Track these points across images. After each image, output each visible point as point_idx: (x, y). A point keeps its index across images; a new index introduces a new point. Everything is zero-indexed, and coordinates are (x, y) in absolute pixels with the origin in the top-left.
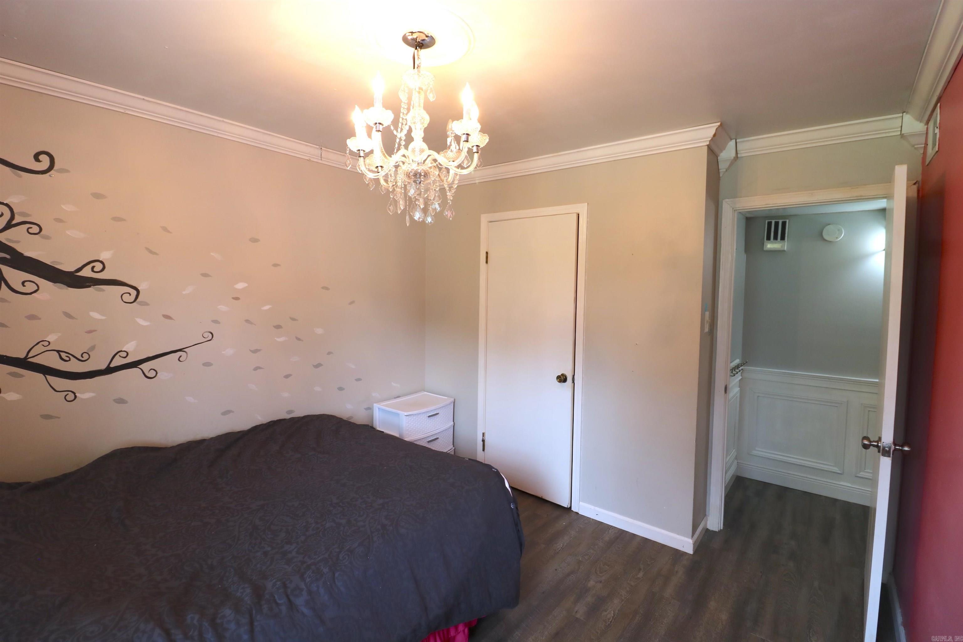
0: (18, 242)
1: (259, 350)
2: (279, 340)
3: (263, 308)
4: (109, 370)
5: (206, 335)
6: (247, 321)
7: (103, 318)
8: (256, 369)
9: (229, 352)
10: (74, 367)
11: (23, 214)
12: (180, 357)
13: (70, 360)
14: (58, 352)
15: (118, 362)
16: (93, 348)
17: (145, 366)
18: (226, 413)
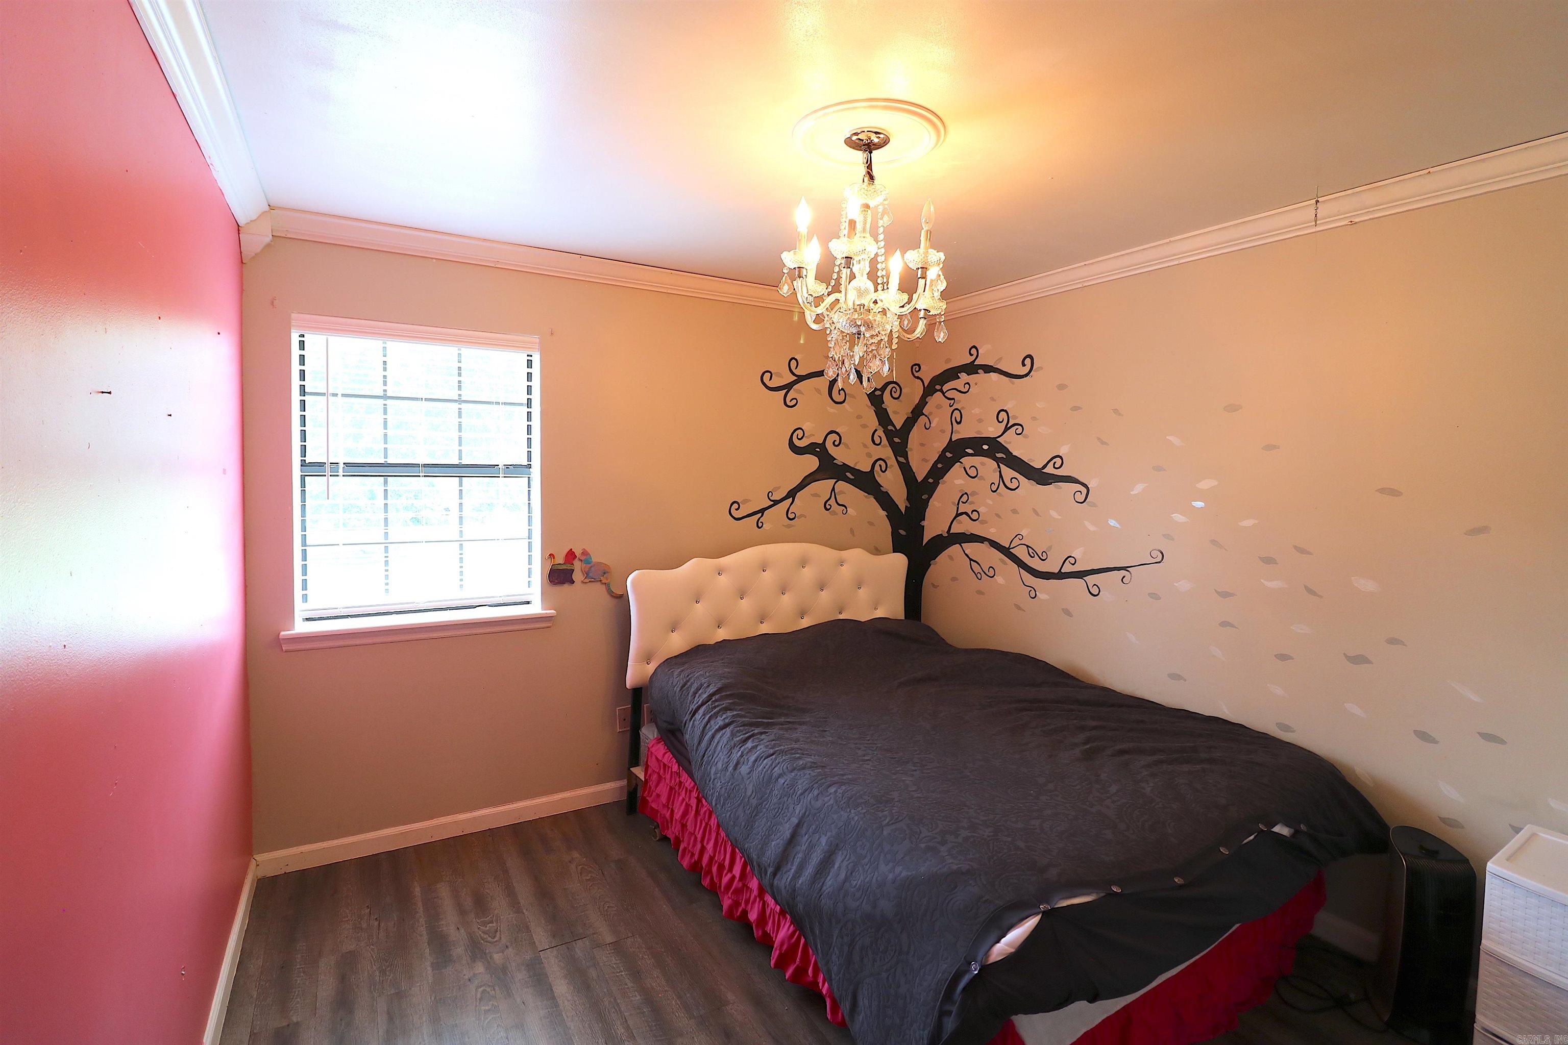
0: (1010, 443)
1: (1232, 595)
2: (1268, 584)
3: (1240, 524)
4: (1060, 575)
5: (1155, 553)
6: (1214, 542)
7: (1060, 517)
8: (1224, 624)
9: (1184, 585)
10: (1035, 564)
11: (1015, 417)
12: (1124, 577)
13: (1034, 557)
14: (1028, 546)
15: (1068, 568)
16: (1050, 548)
17: (1090, 579)
18: (1175, 677)
